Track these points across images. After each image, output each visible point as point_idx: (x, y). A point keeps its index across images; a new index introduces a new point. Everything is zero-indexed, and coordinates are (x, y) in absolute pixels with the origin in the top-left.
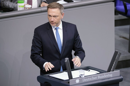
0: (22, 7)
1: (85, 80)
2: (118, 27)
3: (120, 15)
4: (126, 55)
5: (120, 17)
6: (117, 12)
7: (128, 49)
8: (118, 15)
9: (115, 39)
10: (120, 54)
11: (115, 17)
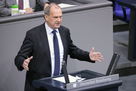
0: (16, 12)
1: (82, 84)
2: (117, 33)
3: (118, 21)
4: (125, 63)
5: (119, 22)
6: (115, 17)
7: (127, 56)
8: (116, 20)
9: (114, 46)
10: (120, 56)
11: (113, 23)
